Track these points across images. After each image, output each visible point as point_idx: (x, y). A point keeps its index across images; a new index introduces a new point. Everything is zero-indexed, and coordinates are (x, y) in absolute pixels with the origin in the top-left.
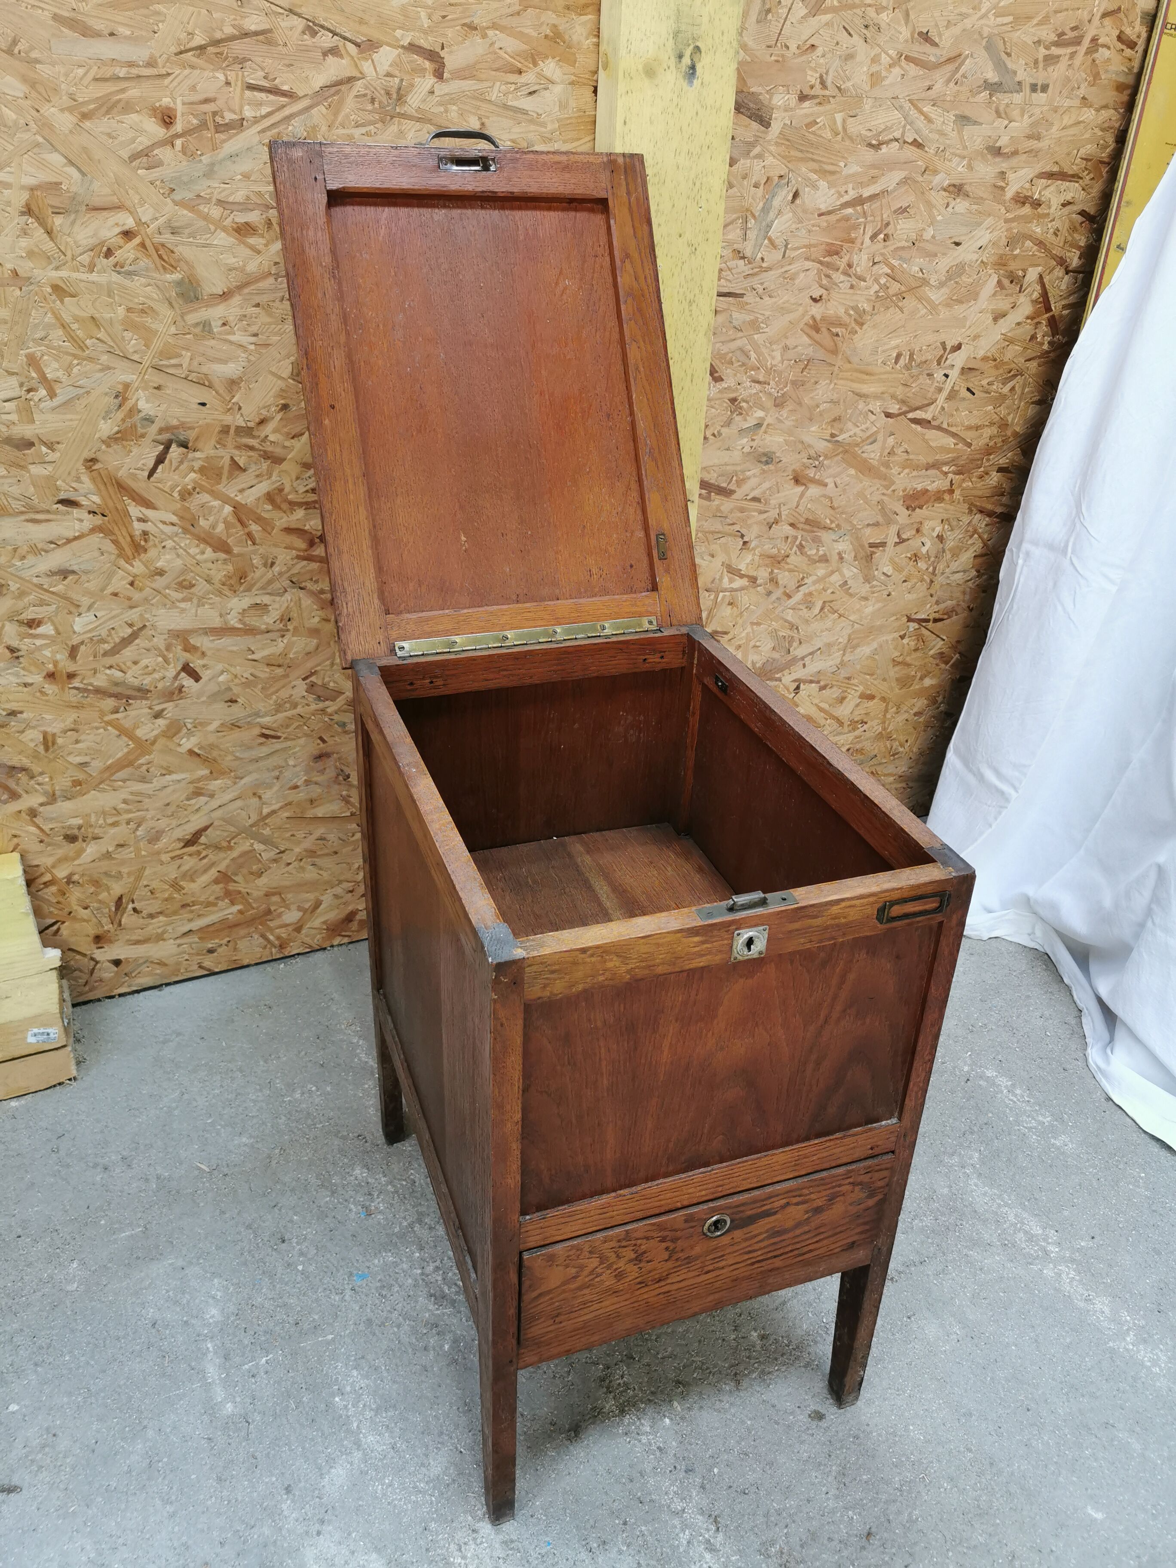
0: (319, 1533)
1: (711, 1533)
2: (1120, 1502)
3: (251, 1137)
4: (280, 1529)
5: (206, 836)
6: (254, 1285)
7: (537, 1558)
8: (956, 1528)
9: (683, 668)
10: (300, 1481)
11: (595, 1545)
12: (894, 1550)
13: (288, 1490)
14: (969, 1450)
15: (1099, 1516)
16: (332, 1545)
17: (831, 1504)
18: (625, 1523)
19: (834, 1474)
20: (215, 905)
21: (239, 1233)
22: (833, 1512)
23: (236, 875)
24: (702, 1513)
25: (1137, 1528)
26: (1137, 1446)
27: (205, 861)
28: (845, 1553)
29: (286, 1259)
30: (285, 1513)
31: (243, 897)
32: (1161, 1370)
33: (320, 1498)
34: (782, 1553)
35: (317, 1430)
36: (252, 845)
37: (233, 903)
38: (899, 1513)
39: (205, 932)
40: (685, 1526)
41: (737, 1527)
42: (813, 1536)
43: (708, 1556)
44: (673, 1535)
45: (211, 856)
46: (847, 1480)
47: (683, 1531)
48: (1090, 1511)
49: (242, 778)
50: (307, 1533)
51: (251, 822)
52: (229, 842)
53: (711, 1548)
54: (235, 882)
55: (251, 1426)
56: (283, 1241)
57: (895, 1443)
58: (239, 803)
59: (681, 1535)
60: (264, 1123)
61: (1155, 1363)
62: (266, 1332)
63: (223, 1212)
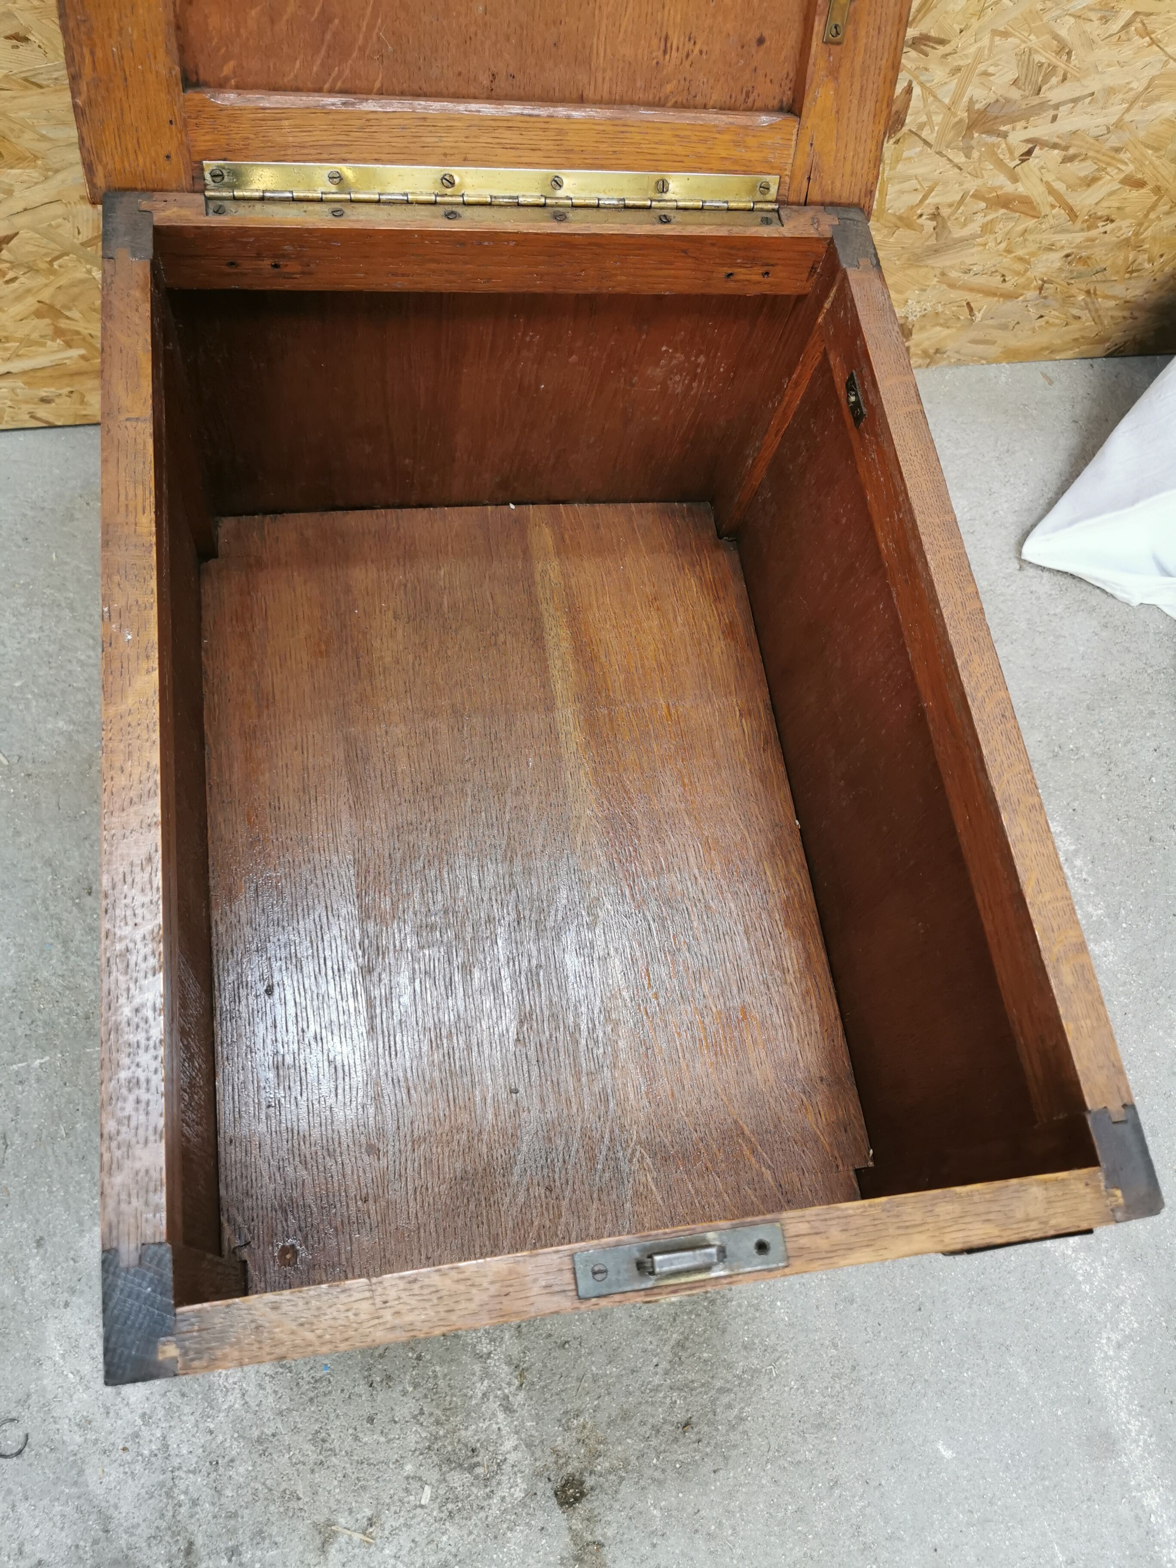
0: (67, 1305)
1: (513, 1388)
2: (978, 1443)
3: (71, 721)
4: (23, 1290)
5: (9, 251)
6: (42, 951)
7: (309, 1383)
8: (785, 1438)
9: (800, 298)
10: (55, 1234)
11: (378, 1379)
12: (708, 1450)
13: (40, 1242)
14: (835, 1346)
15: (947, 1454)
16: (79, 1321)
17: (657, 1380)
18: (419, 1358)
19: (672, 1342)
20: (43, 345)
21: (34, 869)
22: (656, 1389)
23: (70, 309)
24: (509, 1363)
25: (984, 1478)
26: (1024, 1379)
27: (15, 285)
28: (654, 1442)
29: (89, 920)
30: (32, 1272)
31: (84, 339)
32: (1091, 1290)
33: (75, 1261)
34: (584, 1427)
35: (86, 1172)
36: (89, 272)
37: (69, 345)
38: (729, 1406)
39: (31, 376)
40: (486, 1374)
41: (543, 1387)
42: (626, 1416)
43: (501, 1416)
44: (469, 1384)
45: (22, 279)
46: (684, 1355)
47: (482, 1380)
48: (940, 1446)
49: (57, 171)
50: (53, 1301)
51: (83, 238)
52: (51, 263)
53: (508, 1409)
54: (68, 318)
55: (9, 1151)
56: (90, 894)
57: (754, 1319)
58: (57, 209)
59: (478, 1385)
60: (91, 703)
61: (1088, 1278)
62: (46, 1023)
63: (17, 833)
